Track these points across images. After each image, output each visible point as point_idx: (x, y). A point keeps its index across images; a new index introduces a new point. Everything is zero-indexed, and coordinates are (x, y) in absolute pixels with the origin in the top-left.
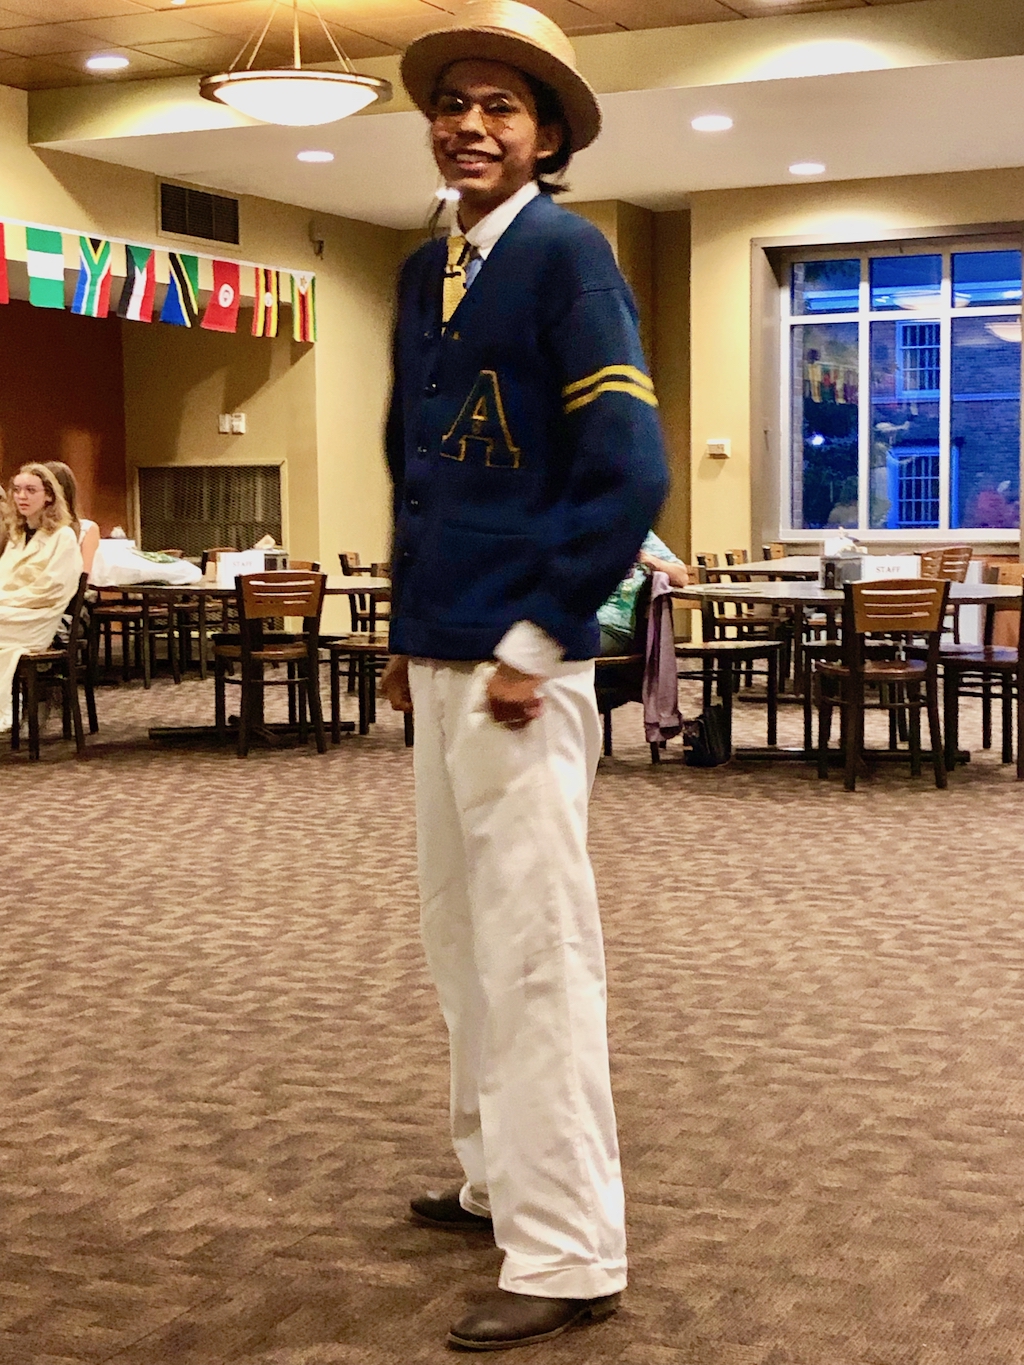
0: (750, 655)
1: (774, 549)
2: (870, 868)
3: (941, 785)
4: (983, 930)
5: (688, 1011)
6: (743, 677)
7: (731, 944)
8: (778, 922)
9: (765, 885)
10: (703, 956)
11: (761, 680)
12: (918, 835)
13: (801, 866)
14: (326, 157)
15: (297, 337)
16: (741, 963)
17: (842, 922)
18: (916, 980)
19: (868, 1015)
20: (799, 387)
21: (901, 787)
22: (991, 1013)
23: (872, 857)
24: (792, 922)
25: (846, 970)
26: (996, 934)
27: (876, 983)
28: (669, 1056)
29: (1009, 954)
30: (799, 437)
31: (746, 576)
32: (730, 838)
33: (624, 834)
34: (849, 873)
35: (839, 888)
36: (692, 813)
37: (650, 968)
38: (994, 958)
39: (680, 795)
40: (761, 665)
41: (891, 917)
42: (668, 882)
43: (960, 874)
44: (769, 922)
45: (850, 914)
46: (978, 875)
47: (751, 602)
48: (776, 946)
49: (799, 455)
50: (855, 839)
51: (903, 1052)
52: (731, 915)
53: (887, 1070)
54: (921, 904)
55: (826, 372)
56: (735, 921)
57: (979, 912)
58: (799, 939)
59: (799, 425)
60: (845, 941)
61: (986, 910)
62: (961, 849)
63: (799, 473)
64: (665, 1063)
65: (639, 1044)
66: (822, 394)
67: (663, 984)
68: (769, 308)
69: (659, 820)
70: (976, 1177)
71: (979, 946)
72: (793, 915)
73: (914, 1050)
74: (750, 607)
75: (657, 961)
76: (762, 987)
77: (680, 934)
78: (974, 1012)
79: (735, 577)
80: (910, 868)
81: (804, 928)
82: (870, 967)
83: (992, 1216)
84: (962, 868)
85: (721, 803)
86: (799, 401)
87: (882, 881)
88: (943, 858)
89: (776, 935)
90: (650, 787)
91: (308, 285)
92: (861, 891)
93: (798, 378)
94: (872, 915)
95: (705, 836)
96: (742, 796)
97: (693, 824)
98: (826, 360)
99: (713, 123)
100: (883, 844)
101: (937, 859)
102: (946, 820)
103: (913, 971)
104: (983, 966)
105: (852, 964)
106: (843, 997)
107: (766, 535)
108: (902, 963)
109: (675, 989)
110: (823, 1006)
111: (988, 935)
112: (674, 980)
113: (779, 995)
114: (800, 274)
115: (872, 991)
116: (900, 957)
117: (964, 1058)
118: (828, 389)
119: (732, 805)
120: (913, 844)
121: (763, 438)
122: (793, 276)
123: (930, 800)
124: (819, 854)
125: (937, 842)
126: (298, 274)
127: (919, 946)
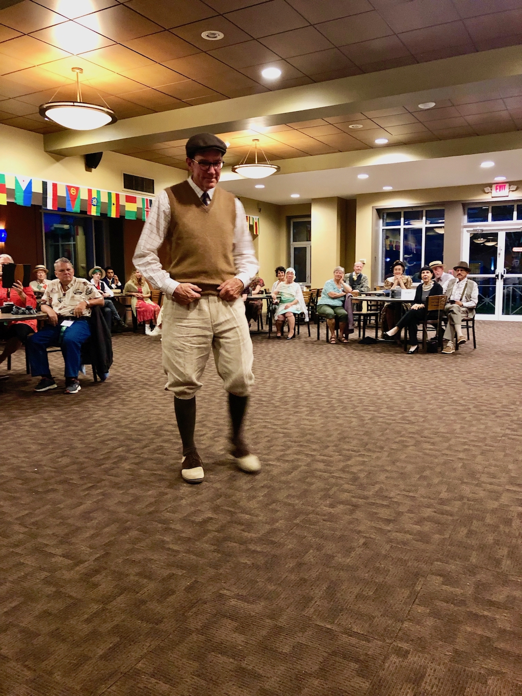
0: (370, 315)
1: (377, 288)
2: (403, 369)
4: (433, 386)
5: (356, 404)
6: (368, 321)
7: (367, 388)
8: (379, 383)
9: (375, 374)
10: (359, 391)
11: (373, 322)
13: (385, 369)
14: (262, 186)
15: (255, 233)
16: (369, 393)
17: (396, 383)
18: (416, 398)
19: (403, 407)
20: (384, 245)
22: (435, 406)
23: (403, 367)
24: (382, 383)
25: (397, 395)
26: (436, 387)
27: (405, 399)
28: (352, 415)
29: (440, 392)
30: (384, 258)
31: (370, 295)
32: (366, 362)
33: (338, 360)
34: (398, 371)
35: (394, 375)
36: (356, 355)
37: (346, 394)
38: (436, 393)
39: (352, 351)
40: (373, 318)
41: (409, 382)
42: (350, 372)
44: (376, 383)
45: (398, 381)
46: (431, 372)
47: (371, 301)
48: (378, 389)
49: (384, 263)
50: (399, 362)
51: (412, 416)
52: (367, 381)
53: (408, 420)
54: (417, 379)
55: (391, 242)
56: (367, 382)
57: (432, 381)
58: (384, 387)
59: (384, 255)
60: (397, 388)
61: (434, 381)
63: (384, 268)
64: (350, 417)
65: (344, 412)
66: (390, 247)
67: (349, 398)
68: (377, 225)
69: (347, 357)
70: (432, 447)
71: (432, 390)
72: (383, 381)
73: (415, 415)
74: (371, 303)
75: (347, 392)
76: (375, 399)
77: (353, 385)
78: (431, 406)
79: (367, 295)
80: (413, 370)
81: (386, 385)
82: (403, 394)
83: (436, 457)
84: (427, 370)
85: (363, 353)
86: (384, 249)
87: (406, 373)
88: (422, 368)
89: (378, 386)
90: (344, 349)
91: (257, 220)
92: (401, 376)
93: (384, 243)
94: (403, 382)
95: (359, 361)
96: (368, 351)
97: (356, 358)
98: (390, 239)
99: (363, 177)
100: (407, 364)
101: (420, 368)
103: (415, 396)
104: (433, 395)
105: (398, 394)
106: (397, 402)
107: (375, 284)
108: (411, 394)
109: (352, 399)
110: (391, 404)
112: (352, 397)
113: (379, 401)
114: (385, 216)
115: (404, 400)
116: (411, 392)
117: (428, 418)
118: (391, 246)
119: (366, 354)
121: (375, 259)
122: (383, 216)
124: (389, 366)
125: (420, 363)
126: (254, 217)
127: (416, 390)
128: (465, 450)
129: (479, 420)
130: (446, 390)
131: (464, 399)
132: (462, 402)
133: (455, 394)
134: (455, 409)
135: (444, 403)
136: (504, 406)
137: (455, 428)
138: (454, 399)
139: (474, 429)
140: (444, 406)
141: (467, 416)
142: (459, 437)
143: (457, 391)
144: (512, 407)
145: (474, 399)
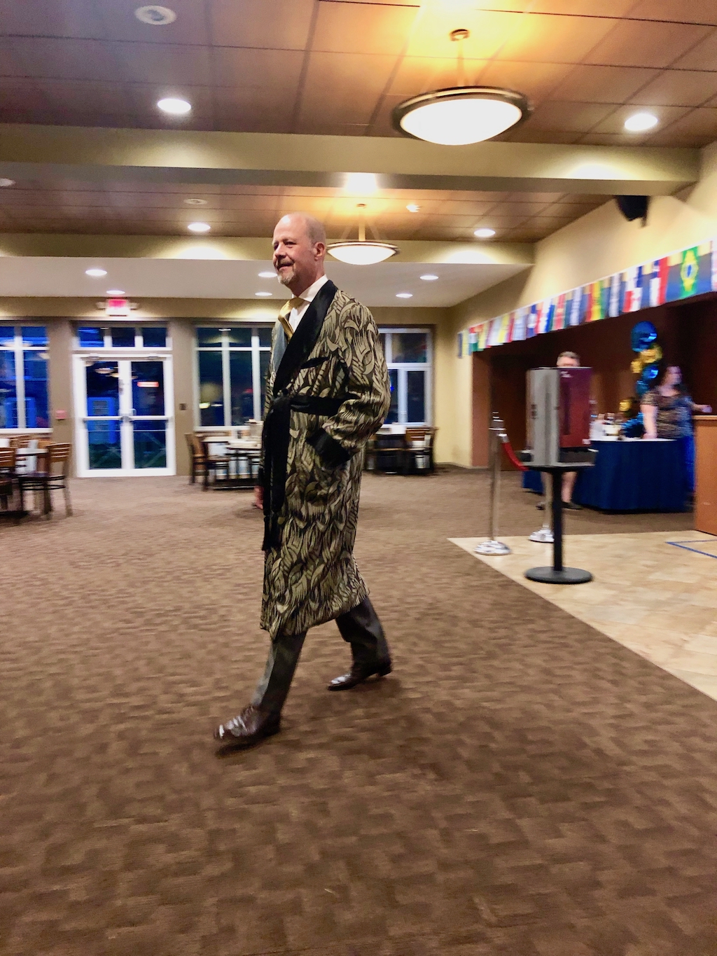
128: (61, 661)
129: (84, 615)
130: (46, 579)
132: (65, 593)
133: (57, 584)
134: (55, 605)
135: (39, 598)
136: (121, 591)
137: (49, 632)
138: (55, 591)
139: (76, 629)
140: (39, 603)
141: (69, 611)
142: (54, 644)
143: (61, 579)
144: (131, 590)
145: (82, 587)
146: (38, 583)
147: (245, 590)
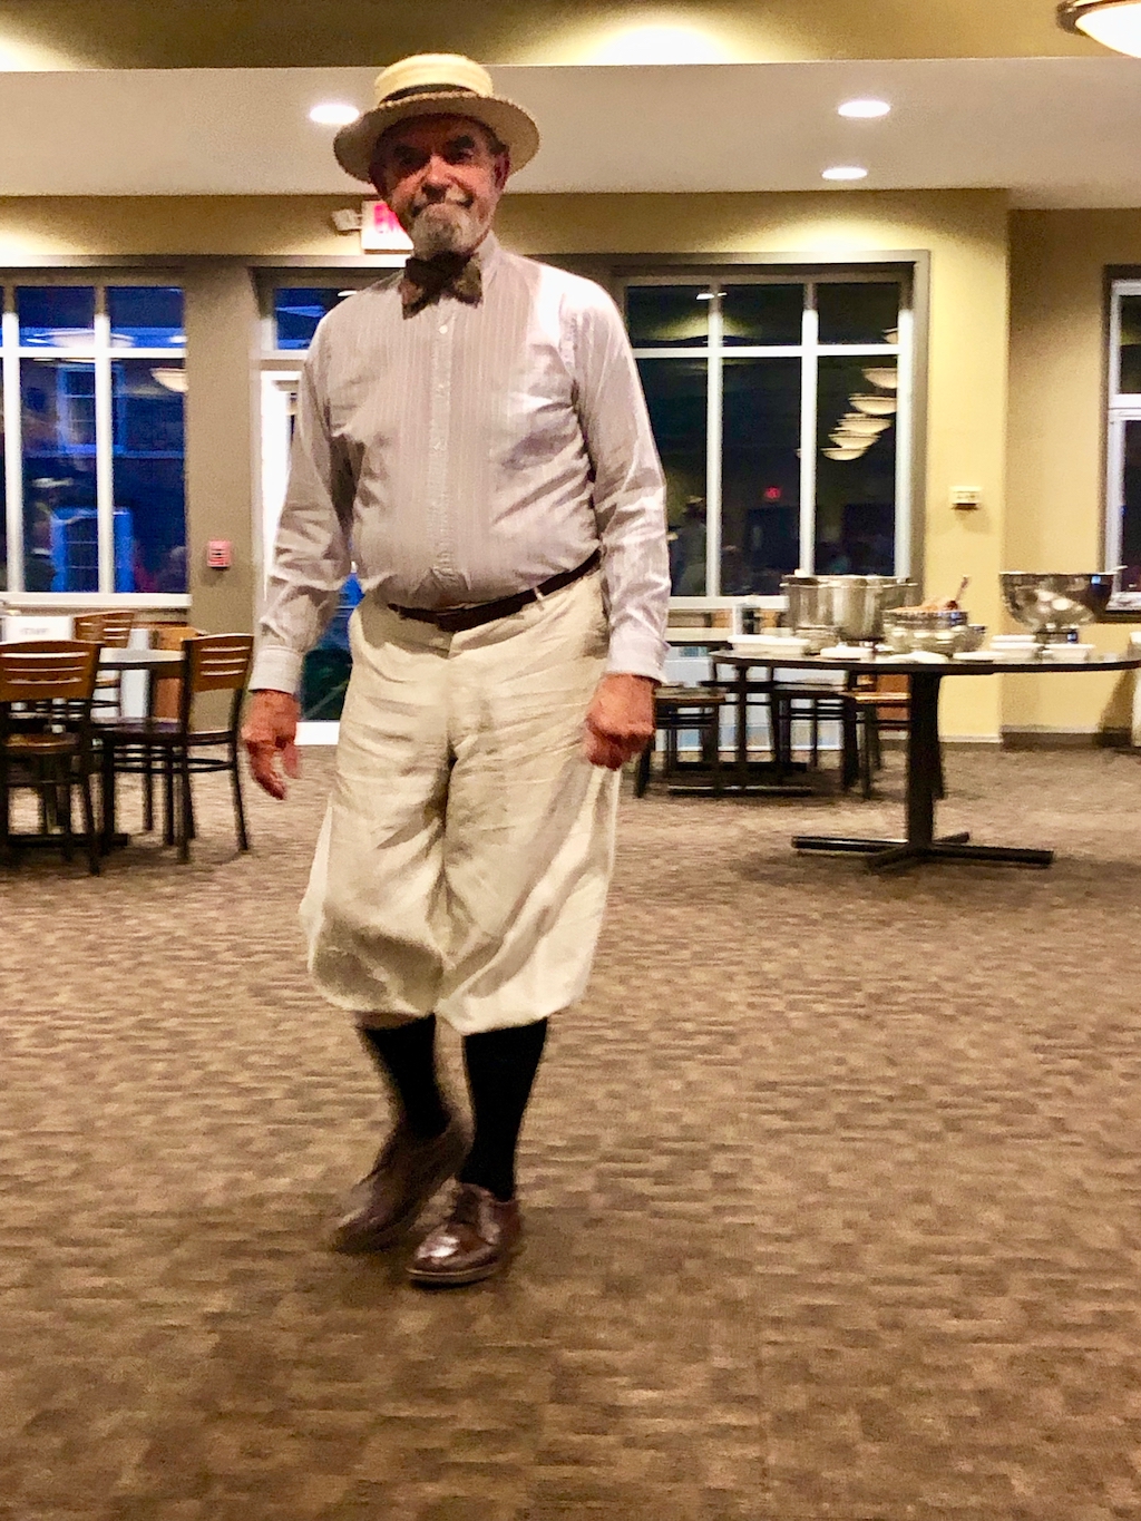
3: (95, 871)
4: (132, 1020)
12: (64, 925)
18: (52, 1079)
21: (51, 874)
22: (132, 1108)
23: (11, 951)
26: (144, 1025)
29: (156, 1044)
38: (141, 1050)
41: (28, 1014)
43: (111, 963)
46: (127, 964)
51: (27, 1157)
53: (9, 1177)
54: (64, 997)
57: (127, 1002)
61: (135, 1000)
62: (113, 938)
70: (100, 1282)
71: (125, 1039)
73: (42, 1152)
78: (112, 1108)
80: (53, 960)
83: (113, 1323)
84: (112, 957)
88: (92, 948)
100: (26, 937)
101: (84, 950)
102: (97, 907)
103: (50, 1070)
104: (125, 1060)
108: (35, 1062)
111: (134, 1027)
116: (35, 1056)
117: (96, 1158)
120: (59, 934)
123: (82, 888)
125: (86, 931)
127: (59, 1042)
130: (183, 1033)
131: (250, 1067)
132: (243, 1078)
133: (216, 1049)
134: (207, 1111)
135: (167, 1089)
138: (213, 1068)
140: (166, 1102)
141: (257, 1132)
142: (214, 1226)
143: (228, 1035)
145: (290, 1061)
146: (163, 1044)
147: (785, 1103)
